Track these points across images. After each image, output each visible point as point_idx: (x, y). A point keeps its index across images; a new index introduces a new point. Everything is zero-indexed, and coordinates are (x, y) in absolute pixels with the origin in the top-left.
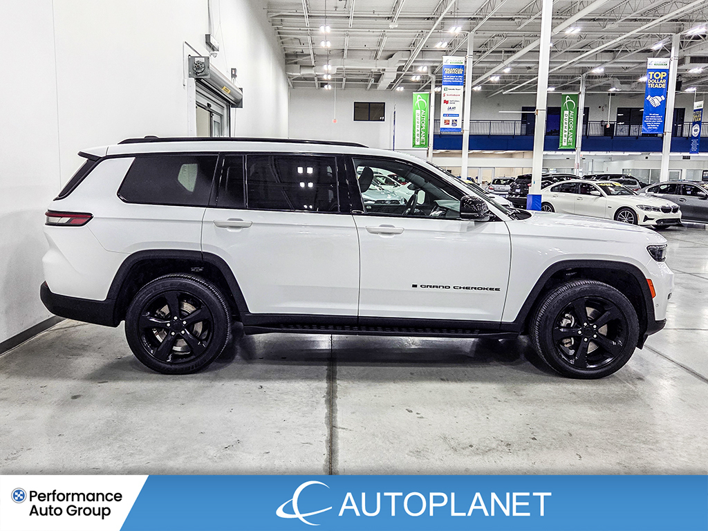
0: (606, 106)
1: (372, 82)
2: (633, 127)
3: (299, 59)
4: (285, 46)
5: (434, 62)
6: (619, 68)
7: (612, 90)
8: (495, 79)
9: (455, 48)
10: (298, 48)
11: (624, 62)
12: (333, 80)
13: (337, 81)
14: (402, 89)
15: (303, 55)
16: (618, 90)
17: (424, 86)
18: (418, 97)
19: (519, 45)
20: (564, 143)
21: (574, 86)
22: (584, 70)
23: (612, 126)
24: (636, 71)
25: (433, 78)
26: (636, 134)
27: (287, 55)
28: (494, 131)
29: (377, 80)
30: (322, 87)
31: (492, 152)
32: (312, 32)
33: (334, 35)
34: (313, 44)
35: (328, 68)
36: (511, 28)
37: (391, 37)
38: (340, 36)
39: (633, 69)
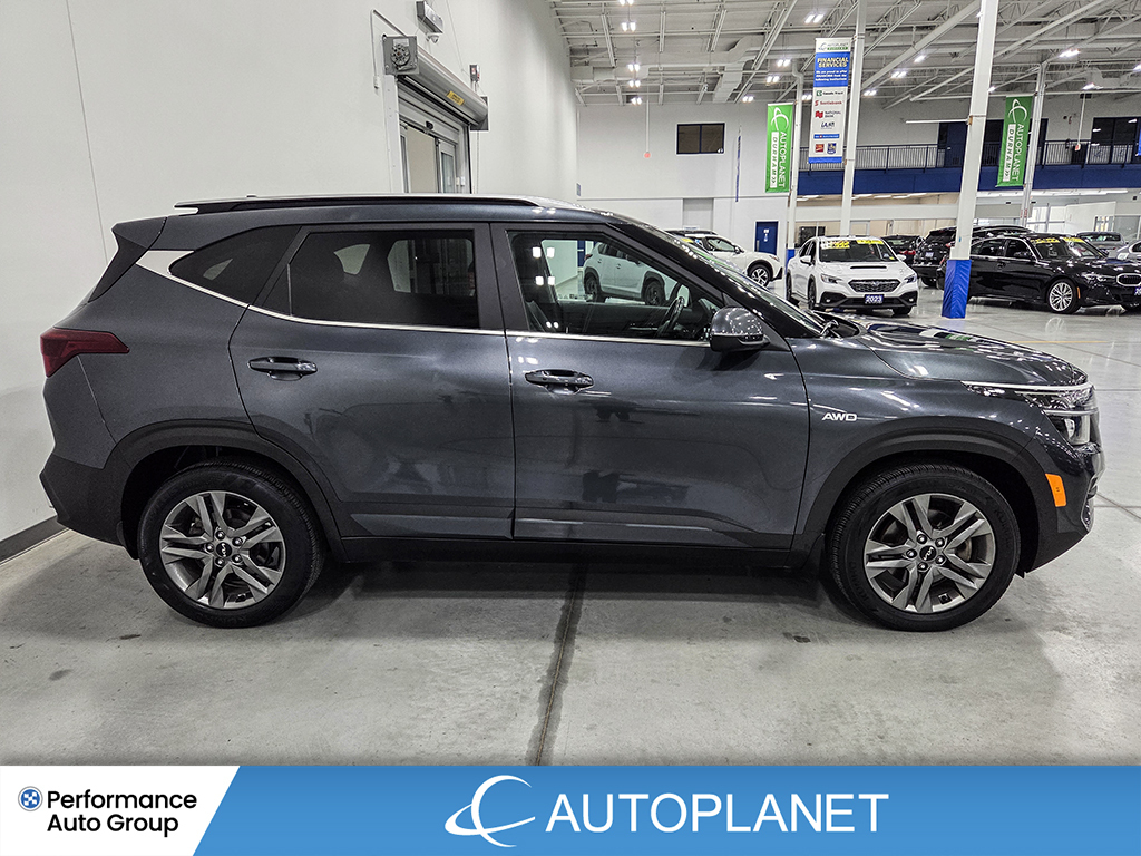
0: (1077, 115)
1: (704, 89)
2: (1117, 149)
3: (591, 57)
4: (570, 35)
5: (803, 51)
6: (1102, 51)
7: (1088, 88)
8: (899, 75)
9: (834, 25)
10: (590, 38)
11: (1113, 40)
12: (643, 89)
13: (649, 90)
14: (751, 99)
15: (596, 49)
16: (1098, 87)
17: (784, 92)
19: (941, 16)
20: (1005, 177)
21: (1025, 85)
22: (1045, 55)
23: (1084, 148)
24: (1131, 54)
25: (800, 79)
26: (1122, 160)
27: (572, 51)
28: (895, 163)
29: (712, 88)
30: (628, 101)
31: (889, 196)
32: (608, 8)
33: (641, 12)
34: (611, 29)
35: (635, 69)
37: (733, 9)
38: (651, 12)
39: (1126, 51)
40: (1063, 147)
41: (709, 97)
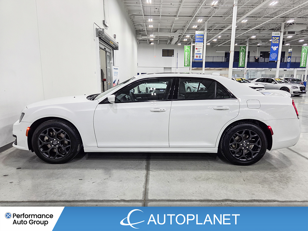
0: (256, 51)
1: (169, 41)
2: (266, 59)
3: (141, 32)
4: (136, 27)
5: (192, 33)
6: (261, 36)
7: (258, 45)
8: (215, 40)
9: (200, 28)
10: (141, 28)
11: (264, 34)
12: (154, 41)
14: (180, 44)
16: (261, 44)
17: (188, 43)
18: (186, 47)
19: (224, 27)
20: (240, 65)
21: (244, 43)
22: (248, 37)
23: (258, 58)
24: (268, 37)
25: (192, 40)
26: (267, 61)
27: (136, 31)
28: (215, 61)
29: (171, 41)
30: (150, 43)
31: (214, 68)
32: (146, 21)
33: (154, 23)
34: (146, 26)
35: (152, 36)
36: (221, 20)
37: (176, 23)
38: (156, 23)
39: (267, 36)
40: (254, 58)
41: (170, 43)
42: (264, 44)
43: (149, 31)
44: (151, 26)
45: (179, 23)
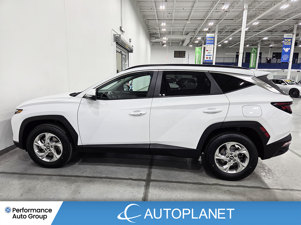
0: (269, 52)
1: (181, 43)
2: (278, 60)
3: (154, 35)
4: (150, 30)
5: (204, 36)
6: (273, 38)
7: (270, 46)
8: (226, 42)
9: (211, 31)
10: (154, 31)
11: (276, 35)
12: (167, 43)
13: (168, 43)
14: (192, 46)
15: (156, 34)
16: (273, 46)
17: (199, 45)
18: (197, 49)
19: (235, 29)
20: (251, 66)
21: (256, 45)
22: (260, 38)
23: (270, 59)
25: (203, 42)
26: (279, 62)
27: (150, 34)
29: (183, 43)
30: (163, 45)
32: (159, 25)
33: (167, 26)
34: (160, 30)
35: (165, 38)
36: (232, 23)
37: (188, 26)
38: (169, 26)
39: (279, 38)
40: (265, 59)
41: (182, 45)
42: (276, 45)
43: (162, 34)
44: (164, 30)
45: (191, 26)
